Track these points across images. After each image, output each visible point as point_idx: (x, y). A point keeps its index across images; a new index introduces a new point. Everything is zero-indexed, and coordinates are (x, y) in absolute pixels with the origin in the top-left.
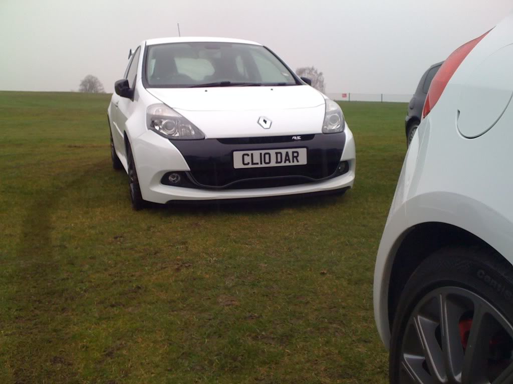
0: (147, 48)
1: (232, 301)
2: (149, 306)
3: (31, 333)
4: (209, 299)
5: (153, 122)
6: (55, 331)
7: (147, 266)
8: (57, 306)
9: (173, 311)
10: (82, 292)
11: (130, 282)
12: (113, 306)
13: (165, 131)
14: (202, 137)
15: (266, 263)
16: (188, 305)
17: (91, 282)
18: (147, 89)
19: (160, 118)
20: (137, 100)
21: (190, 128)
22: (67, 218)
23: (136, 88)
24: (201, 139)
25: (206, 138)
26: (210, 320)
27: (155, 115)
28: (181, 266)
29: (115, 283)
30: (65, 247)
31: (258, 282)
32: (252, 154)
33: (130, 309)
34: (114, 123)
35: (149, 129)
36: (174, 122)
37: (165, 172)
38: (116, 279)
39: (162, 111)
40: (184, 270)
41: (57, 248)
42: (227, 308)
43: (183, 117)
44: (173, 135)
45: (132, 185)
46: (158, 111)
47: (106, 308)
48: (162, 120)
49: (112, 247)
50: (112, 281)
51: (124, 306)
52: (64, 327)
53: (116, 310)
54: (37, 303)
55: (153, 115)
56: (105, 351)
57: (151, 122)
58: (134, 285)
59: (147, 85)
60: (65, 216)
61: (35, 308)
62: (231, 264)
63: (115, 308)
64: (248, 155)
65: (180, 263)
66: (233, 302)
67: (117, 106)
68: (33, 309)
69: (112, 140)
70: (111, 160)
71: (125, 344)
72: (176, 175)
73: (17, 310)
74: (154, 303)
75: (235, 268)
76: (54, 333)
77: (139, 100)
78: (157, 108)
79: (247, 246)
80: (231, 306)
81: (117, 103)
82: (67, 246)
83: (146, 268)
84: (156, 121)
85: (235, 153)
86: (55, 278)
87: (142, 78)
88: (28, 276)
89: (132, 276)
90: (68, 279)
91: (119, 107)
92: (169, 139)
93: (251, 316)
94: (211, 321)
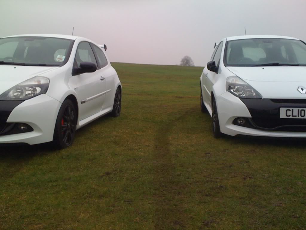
0: (227, 43)
1: (280, 204)
2: (228, 199)
3: (162, 204)
4: (266, 200)
5: (230, 87)
6: (175, 205)
7: (225, 174)
8: (175, 190)
9: (243, 204)
10: (189, 184)
11: (216, 182)
12: (207, 195)
13: (237, 93)
14: (260, 98)
15: (302, 182)
16: (252, 202)
17: (193, 179)
18: (227, 67)
19: (234, 85)
20: (220, 74)
21: (253, 91)
22: (177, 139)
23: (220, 66)
24: (259, 99)
25: (263, 98)
26: (267, 213)
27: (231, 83)
28: (246, 176)
29: (207, 181)
30: (178, 156)
31: (297, 194)
32: (293, 110)
33: (217, 199)
34: (204, 85)
35: (227, 91)
36: (243, 88)
37: (236, 118)
38: (208, 179)
39: (236, 80)
40: (248, 179)
41: (174, 156)
42: (277, 207)
43: (249, 85)
44: (242, 95)
45: (214, 123)
46: (233, 80)
47: (203, 196)
48: (236, 86)
49: (204, 159)
50: (206, 180)
51: (213, 196)
52: (179, 204)
53: (209, 198)
54: (165, 187)
55: (230, 83)
56: (204, 222)
57: (228, 86)
58: (219, 185)
59: (226, 64)
60: (176, 137)
61: (164, 190)
62: (279, 180)
63: (208, 197)
64: (290, 110)
65: (246, 174)
66: (282, 205)
67: (207, 76)
68: (162, 190)
69: (202, 95)
70: (200, 106)
71: (215, 220)
72: (242, 119)
73: (154, 190)
74: (231, 198)
75: (282, 182)
76: (174, 207)
77: (221, 73)
78: (232, 79)
79: (288, 169)
80: (280, 207)
81: (207, 74)
82: (179, 155)
83: (225, 175)
84: (232, 86)
85: (281, 109)
86: (173, 174)
87: (224, 60)
88: (159, 171)
89: (217, 179)
90: (180, 175)
91: (208, 76)
92: (239, 98)
93: (294, 216)
94: (267, 215)
